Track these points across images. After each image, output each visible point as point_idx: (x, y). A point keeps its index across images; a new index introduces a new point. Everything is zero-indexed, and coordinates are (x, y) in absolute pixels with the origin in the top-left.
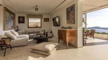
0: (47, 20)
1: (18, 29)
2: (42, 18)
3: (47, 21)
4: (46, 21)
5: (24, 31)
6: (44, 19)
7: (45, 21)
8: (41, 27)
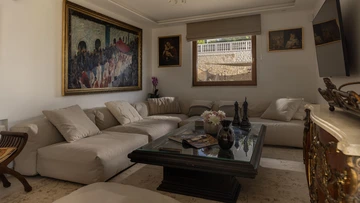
0: (285, 40)
1: (157, 91)
2: (259, 32)
3: (289, 43)
4: (283, 47)
5: (172, 99)
6: (271, 34)
7: (273, 47)
8: (253, 83)
